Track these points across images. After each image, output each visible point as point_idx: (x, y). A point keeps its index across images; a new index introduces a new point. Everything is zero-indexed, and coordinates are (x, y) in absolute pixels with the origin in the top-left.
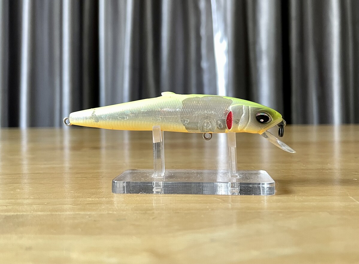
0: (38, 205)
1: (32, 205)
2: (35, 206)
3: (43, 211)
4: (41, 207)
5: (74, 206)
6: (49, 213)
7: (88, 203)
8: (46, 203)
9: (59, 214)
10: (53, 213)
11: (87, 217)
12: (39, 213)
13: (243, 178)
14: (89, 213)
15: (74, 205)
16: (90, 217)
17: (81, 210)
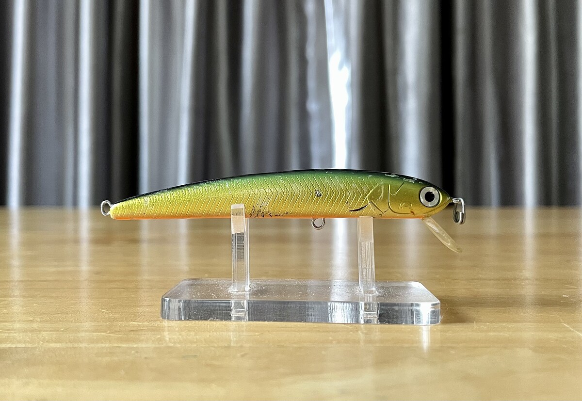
0: (51, 331)
1: (39, 331)
2: (44, 333)
3: (59, 342)
4: (54, 336)
5: (110, 335)
6: (70, 345)
7: (132, 329)
8: (62, 329)
9: (87, 346)
10: (76, 345)
11: (133, 352)
12: (53, 345)
13: (385, 294)
14: (135, 346)
15: (109, 333)
16: (137, 352)
17: (121, 340)
